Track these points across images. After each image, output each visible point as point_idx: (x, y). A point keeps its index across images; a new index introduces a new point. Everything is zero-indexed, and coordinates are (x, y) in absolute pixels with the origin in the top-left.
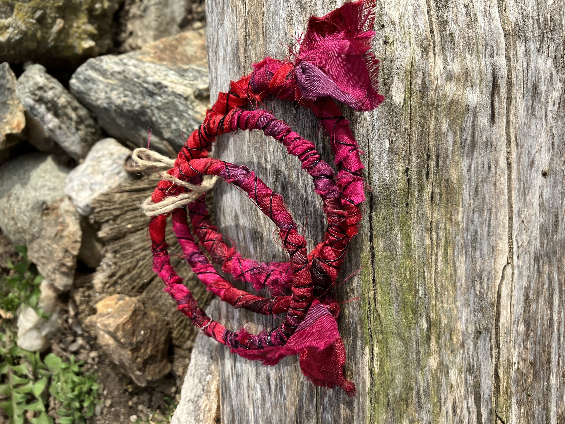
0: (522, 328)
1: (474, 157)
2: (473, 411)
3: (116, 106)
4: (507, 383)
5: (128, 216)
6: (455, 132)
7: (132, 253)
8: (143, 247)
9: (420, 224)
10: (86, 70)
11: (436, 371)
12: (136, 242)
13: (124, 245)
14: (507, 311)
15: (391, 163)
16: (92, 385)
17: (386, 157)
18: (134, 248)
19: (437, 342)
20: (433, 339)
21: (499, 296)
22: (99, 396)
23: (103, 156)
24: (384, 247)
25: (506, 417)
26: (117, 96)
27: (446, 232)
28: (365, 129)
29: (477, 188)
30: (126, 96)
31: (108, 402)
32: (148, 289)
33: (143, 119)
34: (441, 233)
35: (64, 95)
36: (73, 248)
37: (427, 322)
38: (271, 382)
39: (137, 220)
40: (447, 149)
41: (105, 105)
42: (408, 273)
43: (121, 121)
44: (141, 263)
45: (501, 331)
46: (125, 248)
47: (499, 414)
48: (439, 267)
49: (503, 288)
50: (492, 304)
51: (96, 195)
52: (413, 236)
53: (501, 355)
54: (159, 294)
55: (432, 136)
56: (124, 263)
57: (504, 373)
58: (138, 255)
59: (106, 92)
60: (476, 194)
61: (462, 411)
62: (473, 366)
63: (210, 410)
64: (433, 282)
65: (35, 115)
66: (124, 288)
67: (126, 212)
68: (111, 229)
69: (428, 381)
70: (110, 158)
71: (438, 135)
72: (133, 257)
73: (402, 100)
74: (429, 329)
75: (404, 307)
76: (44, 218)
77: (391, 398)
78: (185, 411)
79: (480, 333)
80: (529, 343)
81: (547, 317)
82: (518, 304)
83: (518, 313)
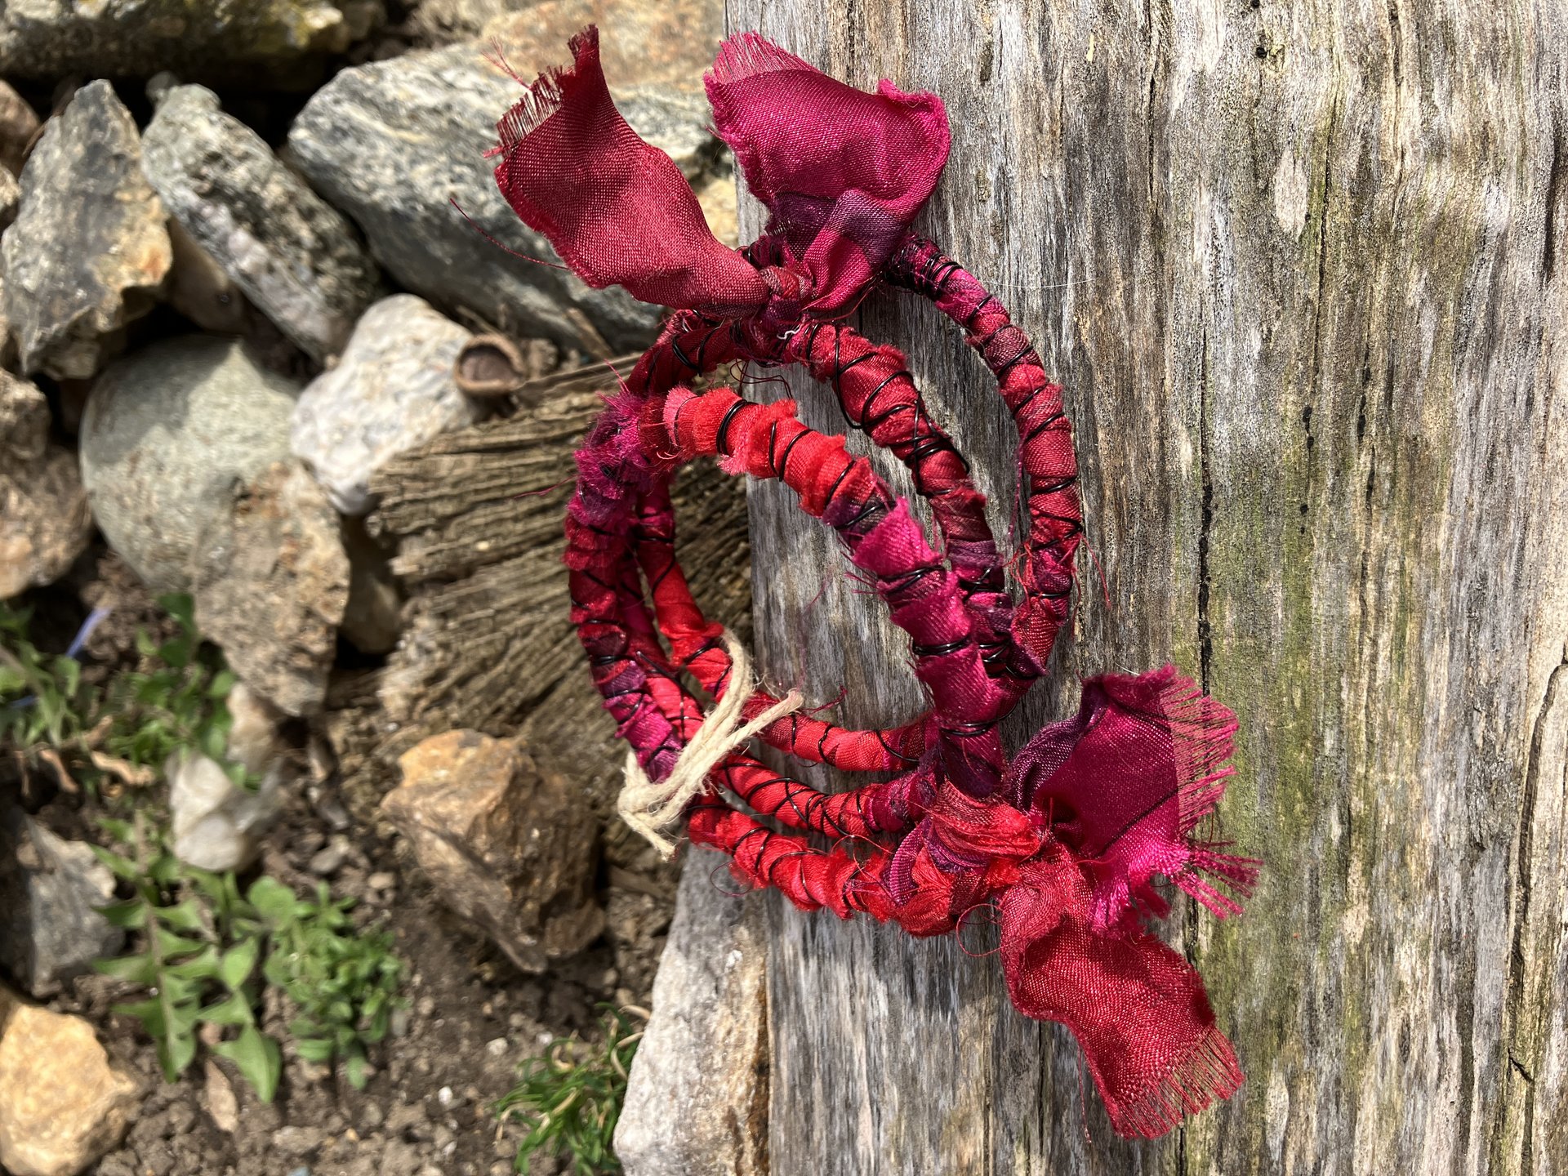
1: (1491, 375)
2: (1452, 1050)
3: (427, 207)
4: (1544, 975)
5: (480, 517)
6: (1441, 307)
7: (493, 617)
8: (525, 601)
9: (1336, 560)
10: (337, 102)
11: (1359, 947)
12: (503, 588)
13: (469, 596)
14: (1553, 790)
15: (1264, 393)
16: (380, 961)
17: (1251, 378)
18: (496, 605)
19: (1366, 873)
20: (1356, 866)
21: (1536, 750)
22: (401, 989)
23: (393, 347)
24: (1239, 624)
25: (1535, 1062)
26: (431, 180)
27: (1402, 582)
28: (1196, 300)
29: (1492, 459)
30: (457, 179)
31: (426, 1006)
32: (537, 714)
33: (507, 245)
34: (1390, 584)
35: (277, 176)
36: (327, 605)
37: (1342, 823)
38: (917, 978)
39: (503, 529)
40: (1417, 352)
41: (398, 205)
42: (1298, 694)
43: (438, 250)
44: (517, 645)
45: (1536, 841)
46: (473, 605)
47: (1518, 1057)
48: (1380, 675)
49: (1548, 728)
50: (1516, 772)
51: (381, 459)
52: (1315, 592)
53: (1531, 905)
54: (570, 728)
55: (1377, 319)
56: (468, 644)
57: (1535, 950)
58: (508, 623)
59: (397, 168)
60: (1490, 474)
61: (1424, 1050)
62: (1459, 933)
63: (740, 1044)
64: (1362, 716)
65: (203, 236)
66: (470, 712)
67: (473, 506)
68: (430, 554)
69: (1337, 974)
70: (414, 355)
71: (1397, 313)
72: (493, 630)
73: (1301, 219)
74: (1345, 839)
75: (1285, 784)
76: (240, 521)
77: (1240, 1020)
78: (668, 1043)
79: (1482, 849)
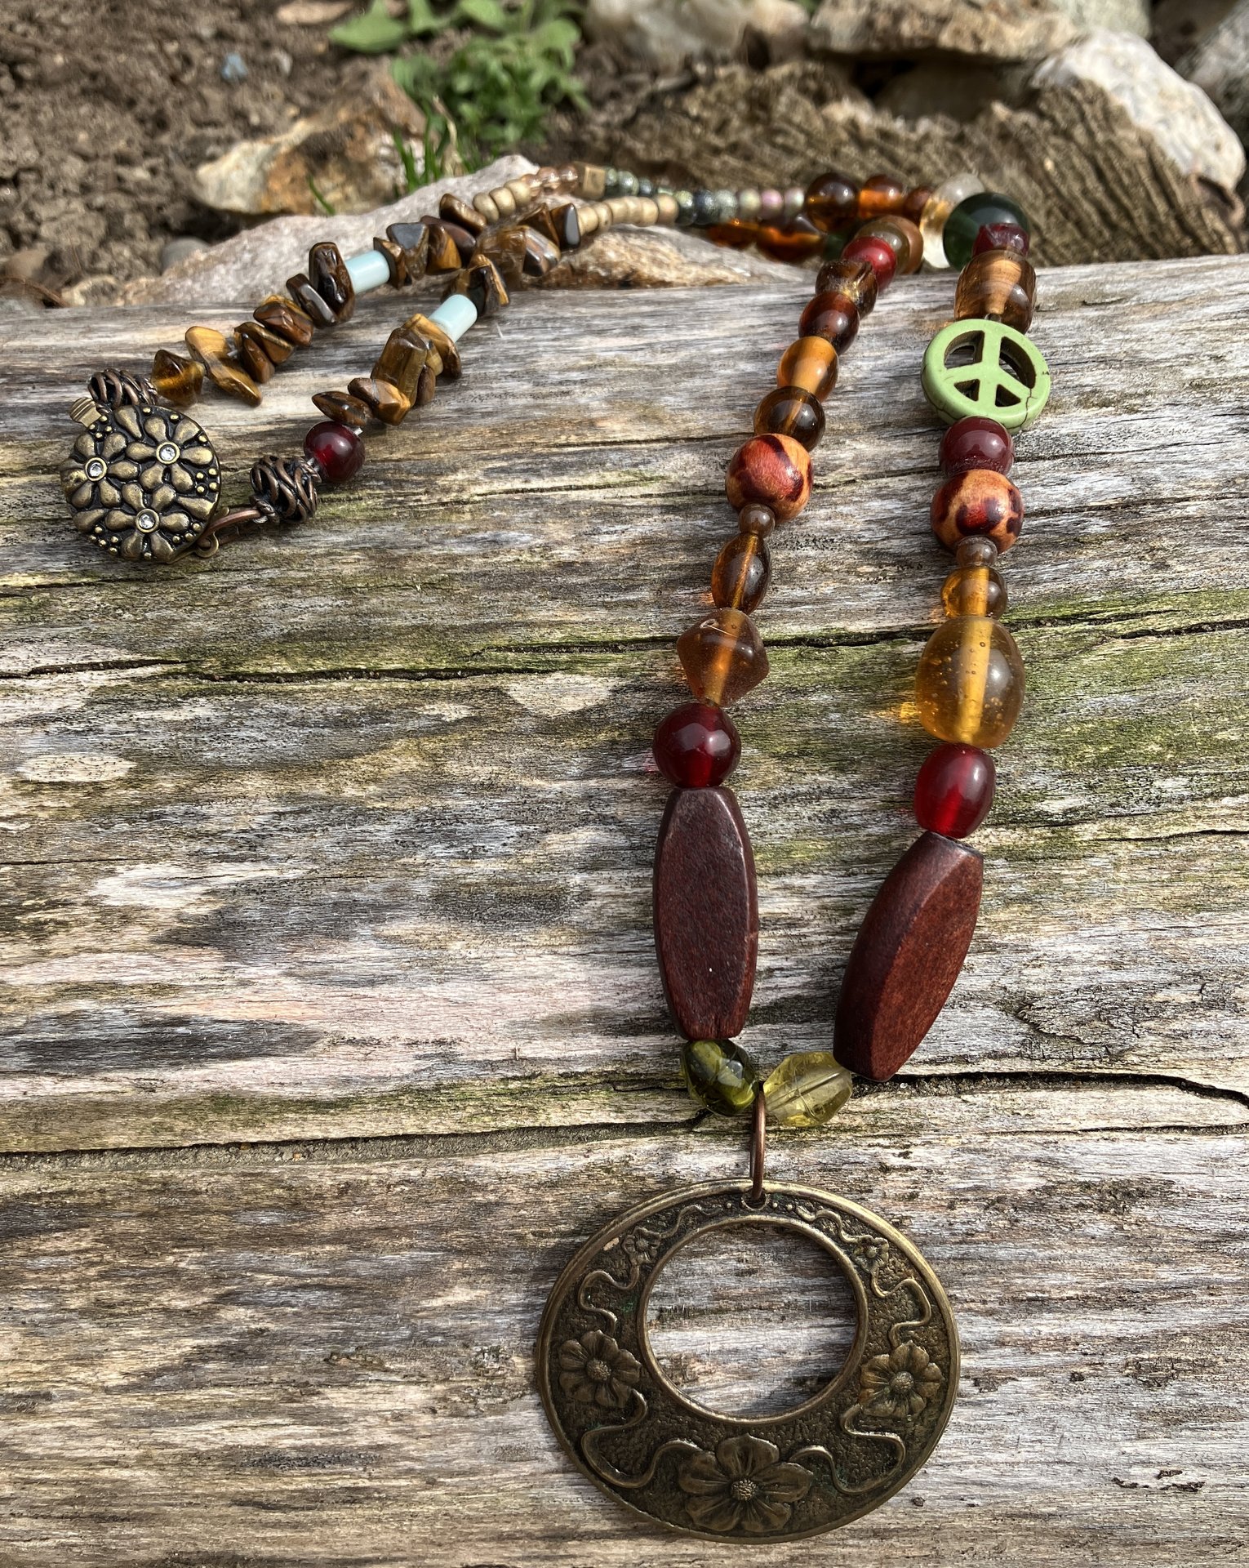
0: (1026, 1181)
5: (1079, 162)
13: (991, 156)
14: (1090, 1114)
25: (717, 1132)
37: (1065, 813)
49: (1173, 1095)
50: (1117, 1055)
57: (877, 1111)
64: (1201, 826)
74: (1043, 819)
75: (1120, 729)
77: (814, 699)
80: (970, 1211)
81: (1053, 1286)
82: (1115, 1158)
83: (1082, 1159)
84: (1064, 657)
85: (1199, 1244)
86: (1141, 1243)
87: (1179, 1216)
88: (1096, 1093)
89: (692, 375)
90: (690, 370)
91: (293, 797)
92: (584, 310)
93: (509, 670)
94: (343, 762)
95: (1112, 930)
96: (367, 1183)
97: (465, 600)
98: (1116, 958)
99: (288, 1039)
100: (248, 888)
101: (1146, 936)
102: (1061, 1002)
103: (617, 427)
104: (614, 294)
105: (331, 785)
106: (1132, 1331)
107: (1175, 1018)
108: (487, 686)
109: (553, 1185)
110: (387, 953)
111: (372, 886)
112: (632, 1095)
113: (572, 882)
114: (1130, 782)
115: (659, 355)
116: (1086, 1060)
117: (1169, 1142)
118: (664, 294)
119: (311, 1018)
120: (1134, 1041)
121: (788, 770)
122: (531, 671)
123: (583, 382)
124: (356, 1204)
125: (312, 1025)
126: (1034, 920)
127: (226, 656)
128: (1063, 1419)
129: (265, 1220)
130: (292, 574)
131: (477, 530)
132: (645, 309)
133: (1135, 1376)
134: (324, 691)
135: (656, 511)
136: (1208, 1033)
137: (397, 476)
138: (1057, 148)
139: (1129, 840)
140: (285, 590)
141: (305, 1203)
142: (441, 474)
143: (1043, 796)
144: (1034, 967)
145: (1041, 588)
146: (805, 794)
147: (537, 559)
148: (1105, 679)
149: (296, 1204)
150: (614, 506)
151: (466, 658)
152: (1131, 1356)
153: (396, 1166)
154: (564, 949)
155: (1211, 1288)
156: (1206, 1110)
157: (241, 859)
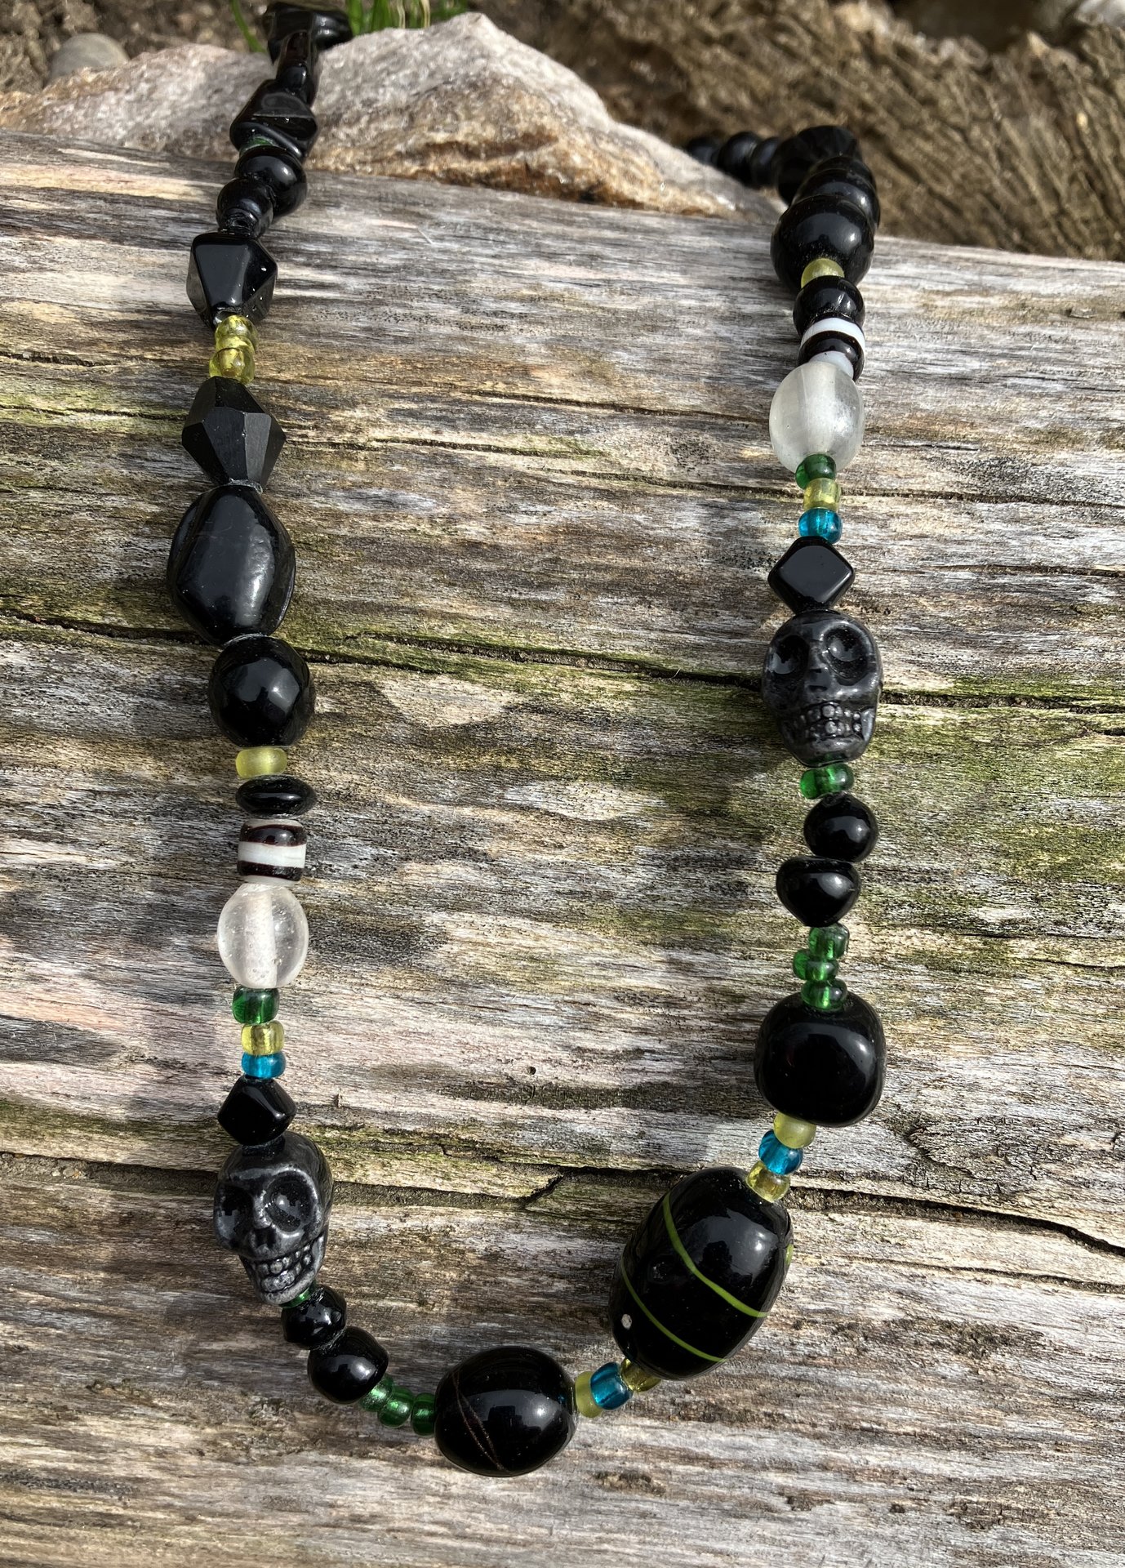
0: (883, 1311)
14: (965, 1253)
21: (1031, 1227)
37: (1003, 924)
39: (1104, 142)
45: (897, 1223)
49: (1060, 1245)
50: (1008, 1194)
61: (629, 1028)
68: (1063, 68)
74: (976, 927)
75: (1083, 838)
80: (816, 1334)
81: (890, 1420)
82: (983, 1302)
83: (949, 1297)
84: (1037, 745)
85: (1055, 1399)
86: (995, 1390)
87: (1040, 1368)
88: (977, 1231)
89: (654, 329)
90: (652, 322)
91: (113, 775)
92: (535, 224)
93: (387, 664)
94: (176, 744)
95: (1030, 1060)
96: (154, 1215)
97: (344, 569)
98: (1028, 1091)
99: (79, 1047)
100: (50, 872)
101: (1064, 1071)
102: (958, 1129)
103: (555, 381)
104: (573, 207)
105: (159, 768)
106: (966, 1473)
107: (1080, 1164)
108: (358, 679)
109: (361, 1245)
110: (203, 970)
111: (195, 891)
112: (462, 1163)
113: (428, 920)
114: (1082, 900)
115: (617, 297)
116: (973, 1196)
117: (1046, 1292)
118: (632, 217)
119: (108, 1028)
120: (1031, 1183)
121: (695, 830)
122: (413, 669)
123: (521, 316)
124: (138, 1236)
125: (107, 1035)
126: (945, 1038)
127: (51, 595)
128: (876, 1546)
129: (34, 1238)
130: (142, 506)
131: (370, 485)
132: (609, 234)
133: (959, 1516)
134: (163, 654)
135: (586, 493)
136: (1112, 1186)
137: (283, 402)
138: (1093, 100)
139: (1068, 964)
140: (130, 526)
141: (81, 1227)
142: (336, 408)
143: (982, 901)
144: (936, 1087)
145: (1023, 660)
146: (712, 859)
147: (438, 532)
148: (1078, 779)
149: (70, 1227)
150: (539, 480)
151: (336, 640)
152: (959, 1497)
153: (188, 1202)
154: (409, 994)
155: (1058, 1444)
156: (1093, 1266)
157: (45, 838)
